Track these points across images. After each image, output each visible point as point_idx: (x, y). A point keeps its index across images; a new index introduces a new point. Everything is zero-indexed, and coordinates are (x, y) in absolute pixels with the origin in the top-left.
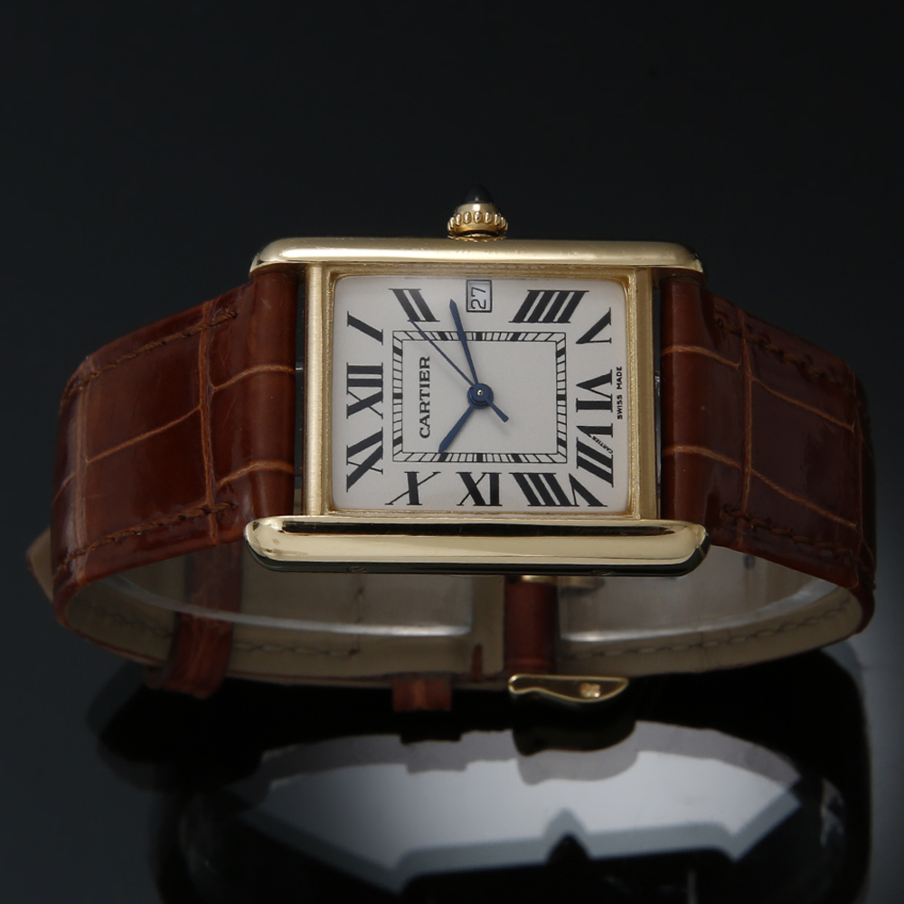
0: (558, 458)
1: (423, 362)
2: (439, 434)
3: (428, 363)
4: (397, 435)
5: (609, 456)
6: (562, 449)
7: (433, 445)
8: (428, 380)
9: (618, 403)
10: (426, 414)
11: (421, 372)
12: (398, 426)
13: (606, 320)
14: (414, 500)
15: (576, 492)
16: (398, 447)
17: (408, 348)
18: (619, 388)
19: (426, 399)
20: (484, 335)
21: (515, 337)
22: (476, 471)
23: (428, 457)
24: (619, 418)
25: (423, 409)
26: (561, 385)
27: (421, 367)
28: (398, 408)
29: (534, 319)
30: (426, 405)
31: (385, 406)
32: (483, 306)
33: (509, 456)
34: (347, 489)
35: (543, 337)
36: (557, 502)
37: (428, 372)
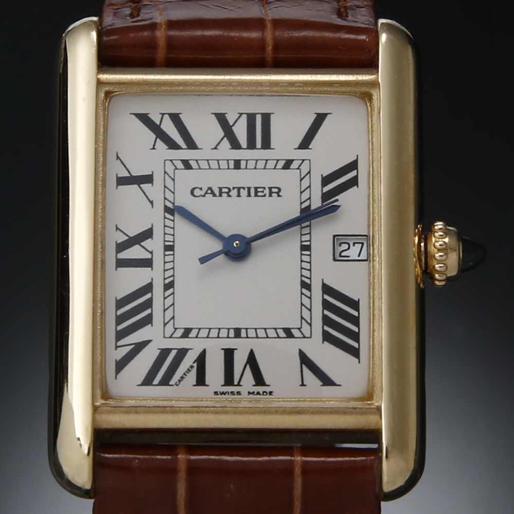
0: (169, 329)
1: (276, 190)
2: (196, 206)
3: (275, 195)
4: (193, 164)
5: (172, 382)
6: (179, 333)
7: (183, 199)
8: (256, 195)
9: (232, 392)
10: (217, 193)
11: (264, 188)
12: (204, 164)
13: (326, 381)
14: (122, 181)
15: (133, 346)
16: (180, 165)
17: (292, 175)
18: (249, 393)
19: (234, 193)
20: (308, 253)
21: (306, 286)
22: (155, 245)
23: (169, 196)
24: (215, 392)
25: (224, 190)
26: (252, 333)
27: (270, 188)
28: (223, 164)
29: (326, 305)
31: (226, 152)
32: (342, 254)
33: (172, 279)
34: (134, 114)
35: (306, 314)
36: (120, 327)
37: (265, 196)
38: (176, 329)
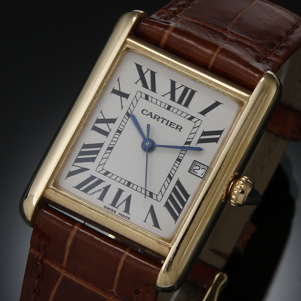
0: (100, 168)
1: (180, 128)
3: (178, 129)
4: (150, 98)
5: (89, 193)
6: (104, 172)
7: (137, 113)
8: (170, 126)
9: (112, 210)
10: (153, 116)
11: (175, 124)
12: (154, 101)
13: (156, 225)
14: (115, 92)
15: (80, 168)
16: (144, 96)
17: (191, 124)
18: (120, 214)
19: (161, 120)
20: (179, 163)
21: (170, 177)
22: (114, 127)
23: (132, 108)
24: (105, 206)
25: (157, 117)
26: (135, 187)
27: (178, 126)
28: (163, 105)
29: (174, 190)
30: (158, 119)
31: (167, 99)
32: (195, 171)
33: (113, 146)
34: (136, 64)
35: (163, 190)
36: (79, 157)
37: (173, 128)
38: (103, 169)
